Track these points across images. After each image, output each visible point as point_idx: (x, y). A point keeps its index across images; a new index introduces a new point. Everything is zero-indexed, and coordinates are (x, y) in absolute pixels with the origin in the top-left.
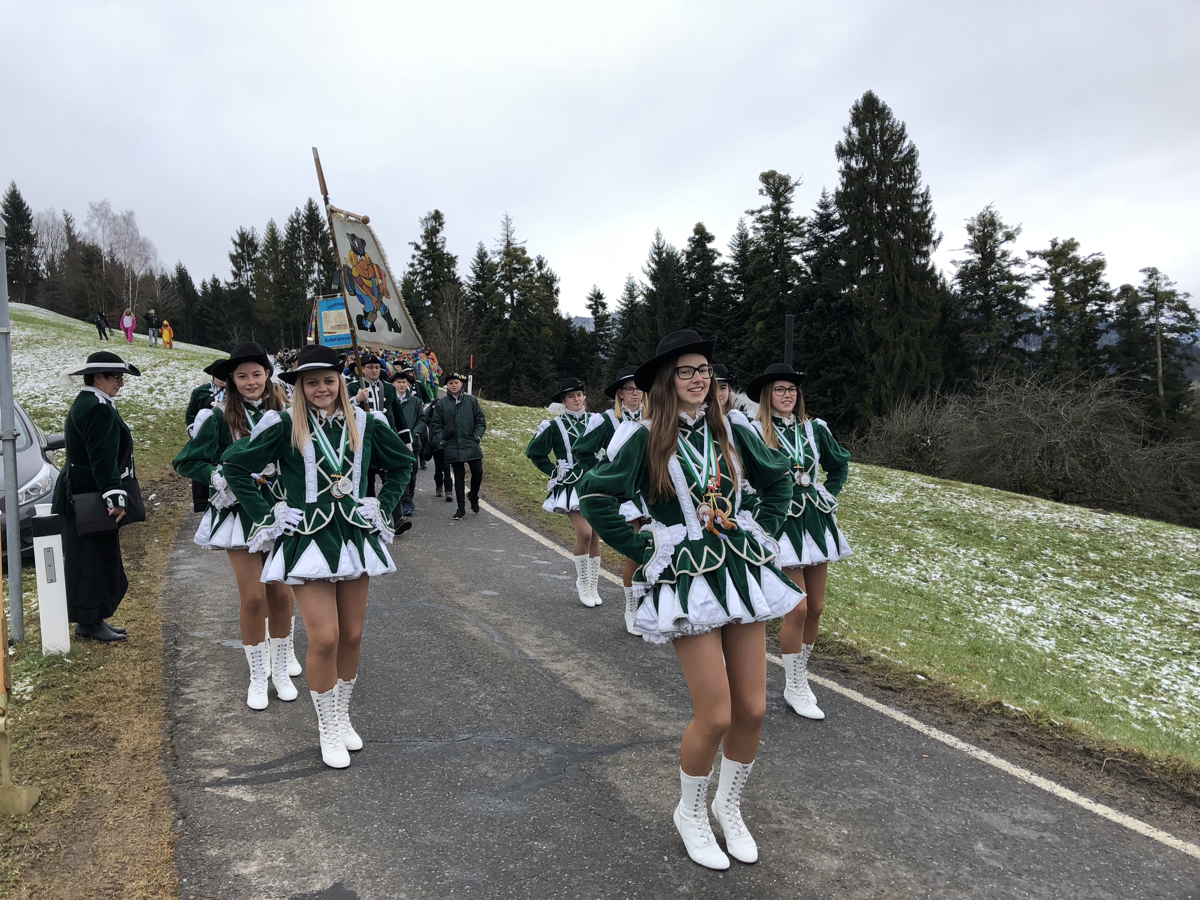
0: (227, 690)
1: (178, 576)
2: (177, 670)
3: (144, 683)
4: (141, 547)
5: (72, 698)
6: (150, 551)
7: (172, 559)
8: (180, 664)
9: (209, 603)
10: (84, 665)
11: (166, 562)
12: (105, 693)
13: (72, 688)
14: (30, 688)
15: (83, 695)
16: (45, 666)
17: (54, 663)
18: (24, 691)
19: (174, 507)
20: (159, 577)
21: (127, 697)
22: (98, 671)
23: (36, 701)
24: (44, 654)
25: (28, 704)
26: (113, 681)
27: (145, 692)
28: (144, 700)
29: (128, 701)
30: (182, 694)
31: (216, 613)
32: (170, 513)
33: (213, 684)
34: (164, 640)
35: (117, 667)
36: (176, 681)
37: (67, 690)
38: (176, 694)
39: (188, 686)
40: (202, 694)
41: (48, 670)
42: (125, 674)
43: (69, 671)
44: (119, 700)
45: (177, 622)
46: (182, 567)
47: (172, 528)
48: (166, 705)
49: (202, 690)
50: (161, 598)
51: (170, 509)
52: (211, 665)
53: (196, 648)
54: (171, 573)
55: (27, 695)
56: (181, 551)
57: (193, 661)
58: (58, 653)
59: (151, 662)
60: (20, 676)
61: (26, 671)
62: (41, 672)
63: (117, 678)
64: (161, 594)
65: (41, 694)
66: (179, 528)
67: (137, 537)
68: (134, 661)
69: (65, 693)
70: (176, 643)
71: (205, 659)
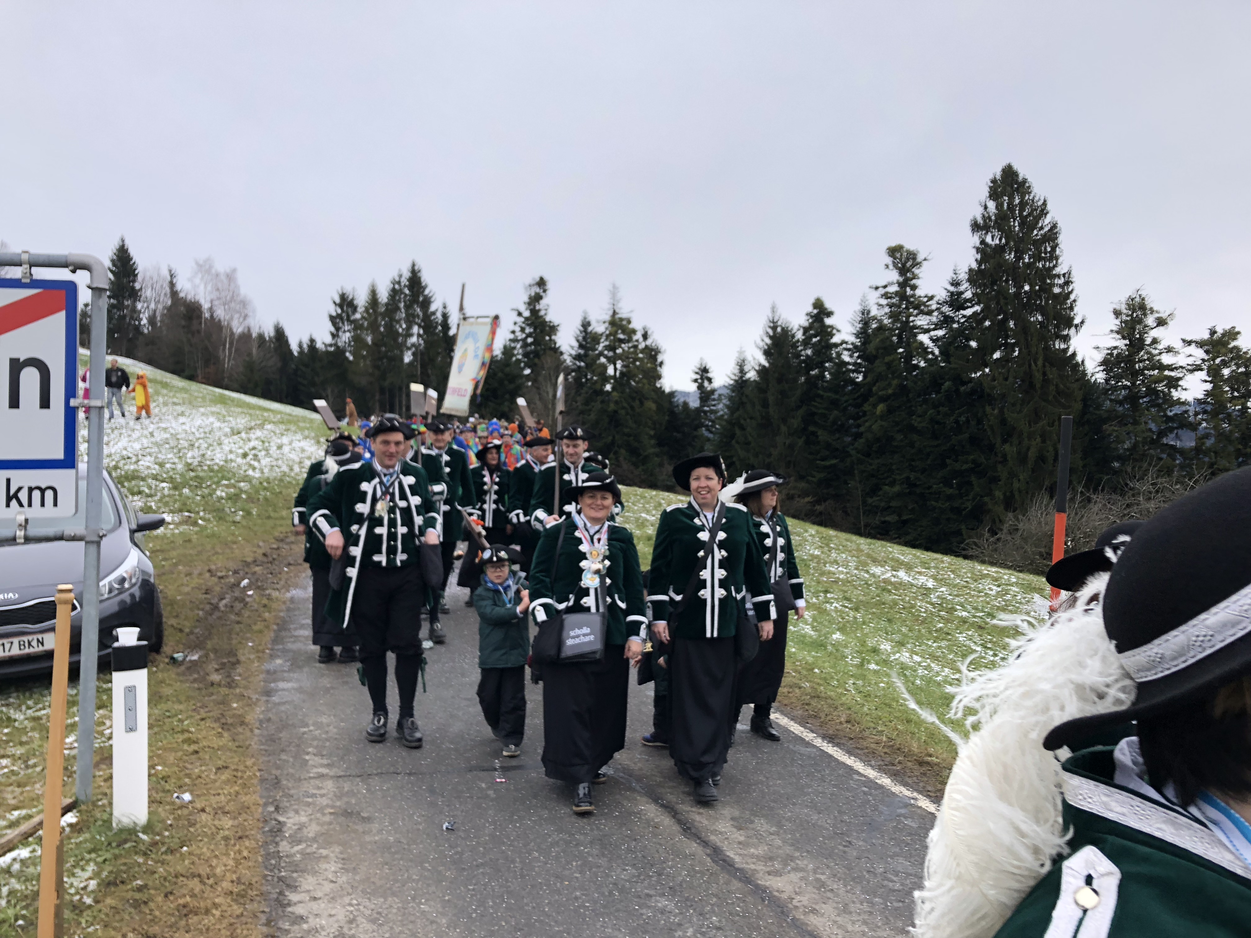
0: (347, 900)
1: (275, 699)
2: (280, 858)
3: (239, 881)
4: (232, 653)
5: (145, 903)
6: (242, 658)
7: (268, 672)
8: (284, 846)
9: (315, 743)
10: (163, 844)
11: (262, 676)
12: (188, 899)
13: (145, 886)
14: (93, 884)
15: (160, 899)
16: (114, 844)
17: (126, 841)
18: (85, 888)
19: (269, 598)
20: (254, 697)
21: (216, 906)
22: (182, 854)
23: (99, 906)
24: (114, 825)
25: (89, 912)
26: (199, 876)
27: (239, 897)
28: (238, 912)
29: (217, 913)
30: (289, 905)
31: (325, 762)
32: (265, 606)
33: (328, 887)
34: (261, 802)
35: (205, 850)
36: (280, 879)
37: (140, 889)
38: (281, 903)
39: (294, 888)
40: (314, 906)
41: (117, 851)
42: (214, 862)
43: (145, 854)
44: (207, 912)
45: (278, 772)
46: (281, 685)
47: (267, 627)
48: (268, 923)
49: (315, 899)
50: (257, 731)
51: (265, 601)
52: (324, 852)
53: (304, 819)
54: (268, 693)
55: (89, 896)
56: (279, 661)
57: (299, 842)
58: (132, 825)
59: (247, 843)
60: (82, 859)
61: (89, 852)
62: (108, 856)
63: (204, 870)
64: (257, 725)
65: (105, 896)
66: (275, 627)
67: (230, 639)
68: (226, 838)
69: (138, 896)
70: (277, 808)
71: (314, 839)
